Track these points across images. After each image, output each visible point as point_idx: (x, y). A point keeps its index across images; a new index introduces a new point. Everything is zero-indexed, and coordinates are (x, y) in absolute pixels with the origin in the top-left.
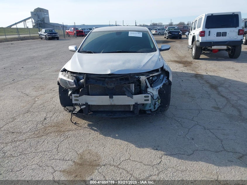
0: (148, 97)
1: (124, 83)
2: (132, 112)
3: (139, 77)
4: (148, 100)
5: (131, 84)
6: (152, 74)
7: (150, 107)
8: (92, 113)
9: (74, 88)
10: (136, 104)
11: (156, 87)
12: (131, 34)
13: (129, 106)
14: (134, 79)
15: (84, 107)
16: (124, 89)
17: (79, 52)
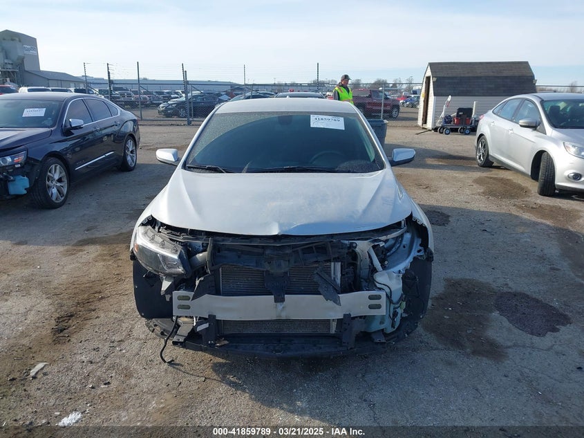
0: (379, 297)
1: (315, 260)
2: (336, 338)
3: (354, 245)
4: (379, 307)
5: (333, 263)
6: (386, 235)
7: (382, 323)
8: (226, 342)
9: (179, 275)
10: (347, 316)
11: (394, 266)
12: (316, 122)
13: (326, 323)
14: (340, 251)
15: (206, 326)
16: (316, 278)
17: (184, 167)
